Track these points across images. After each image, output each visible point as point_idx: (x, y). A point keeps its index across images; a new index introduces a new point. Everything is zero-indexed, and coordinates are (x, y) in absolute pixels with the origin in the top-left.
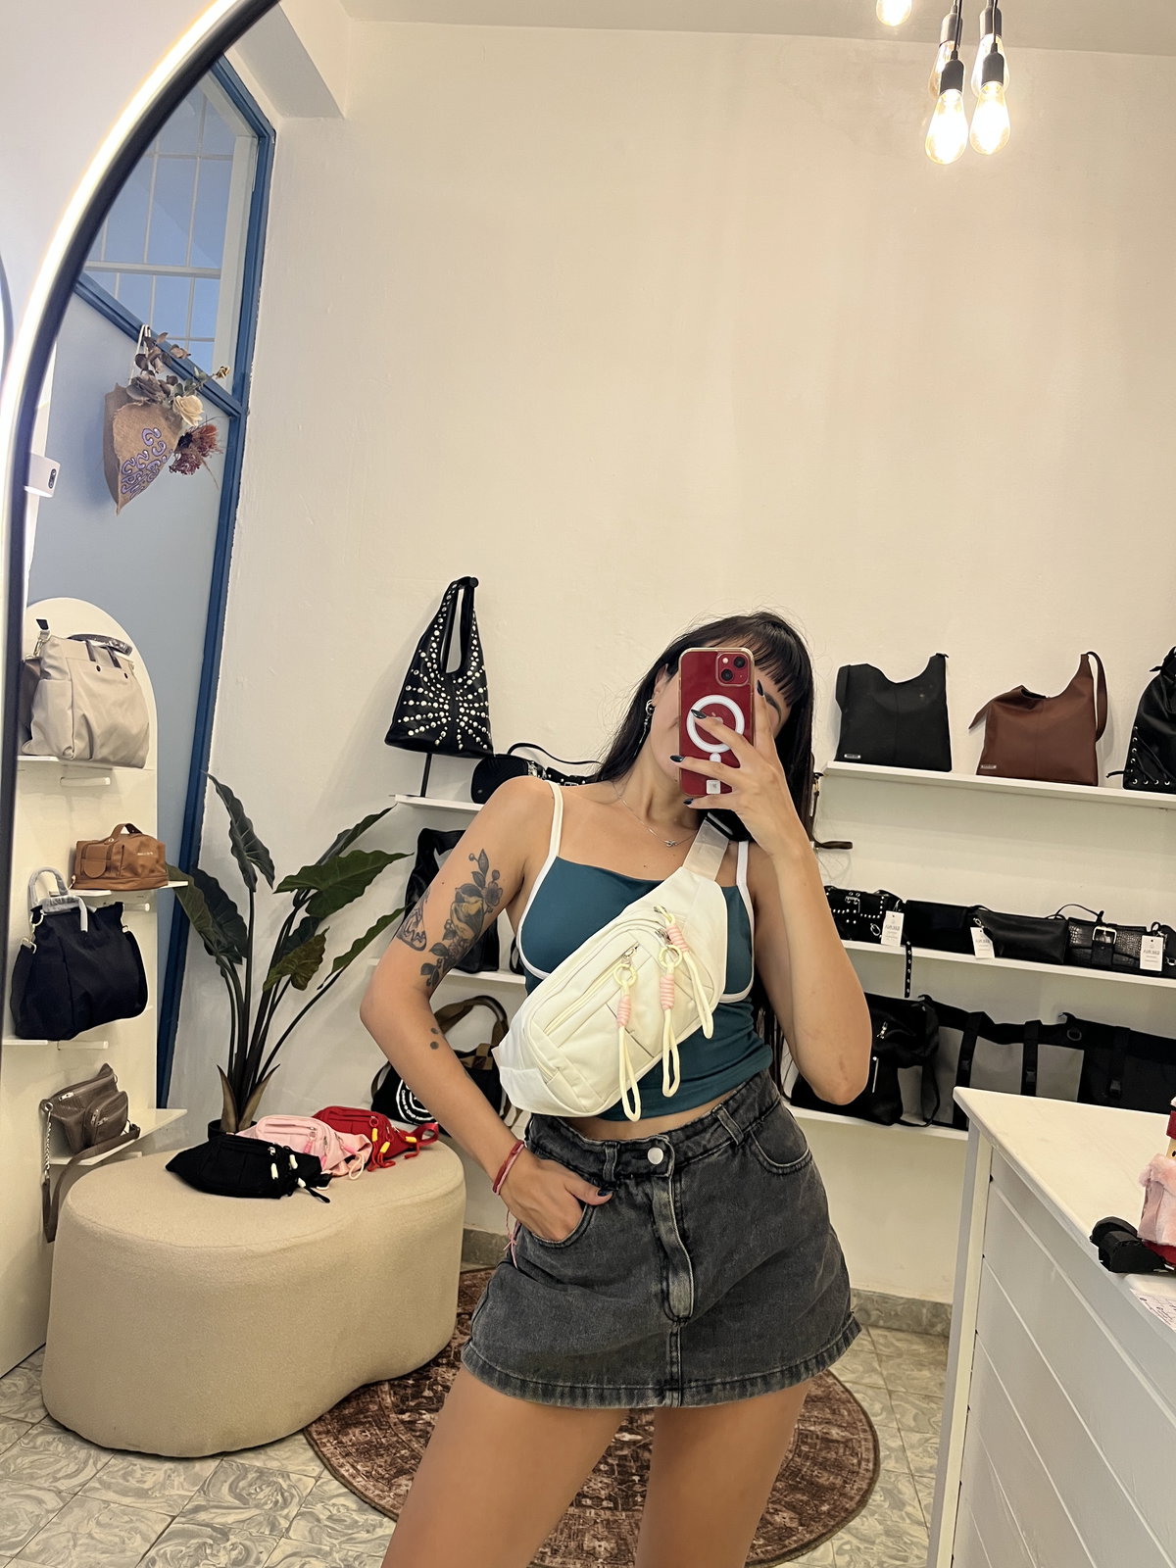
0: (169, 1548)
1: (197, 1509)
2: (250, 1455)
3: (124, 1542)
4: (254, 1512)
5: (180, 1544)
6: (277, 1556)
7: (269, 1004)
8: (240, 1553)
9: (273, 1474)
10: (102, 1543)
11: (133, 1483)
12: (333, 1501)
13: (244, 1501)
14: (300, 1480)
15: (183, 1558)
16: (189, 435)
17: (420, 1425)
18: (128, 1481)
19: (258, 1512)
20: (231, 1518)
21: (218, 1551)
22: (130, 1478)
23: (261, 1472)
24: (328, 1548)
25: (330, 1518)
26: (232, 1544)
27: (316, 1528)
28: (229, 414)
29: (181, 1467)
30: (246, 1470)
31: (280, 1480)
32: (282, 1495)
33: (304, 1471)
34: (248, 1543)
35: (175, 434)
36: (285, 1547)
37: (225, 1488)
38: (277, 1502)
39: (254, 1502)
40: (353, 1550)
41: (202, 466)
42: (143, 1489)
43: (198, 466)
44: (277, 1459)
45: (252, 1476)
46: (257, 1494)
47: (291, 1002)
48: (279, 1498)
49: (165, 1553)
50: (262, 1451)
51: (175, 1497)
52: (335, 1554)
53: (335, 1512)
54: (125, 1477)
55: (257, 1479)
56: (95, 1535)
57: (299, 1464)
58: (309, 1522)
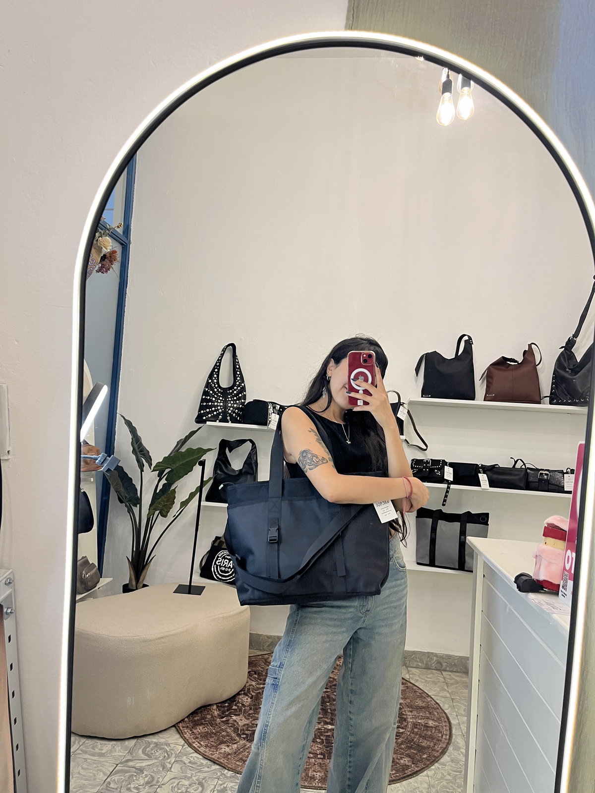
0: (116, 777)
1: (128, 761)
2: (151, 737)
3: (95, 776)
4: (154, 761)
5: (121, 776)
6: (166, 779)
7: (150, 526)
8: (149, 778)
9: (162, 744)
10: (86, 776)
11: (97, 750)
12: (190, 756)
13: (149, 756)
14: (175, 746)
15: (123, 781)
16: (105, 256)
17: (231, 721)
18: (95, 750)
19: (156, 761)
20: (144, 764)
21: (139, 778)
22: (96, 749)
23: (156, 744)
24: (190, 775)
25: (190, 762)
26: (146, 775)
27: (184, 767)
28: (122, 244)
29: (119, 743)
30: (149, 743)
31: (166, 747)
32: (167, 753)
33: (177, 743)
34: (152, 774)
35: (99, 255)
36: (170, 775)
37: (140, 751)
38: (165, 756)
39: (155, 757)
40: (202, 776)
41: (111, 269)
42: (101, 753)
43: (109, 269)
44: (163, 738)
45: (152, 746)
46: (155, 753)
47: (160, 524)
48: (166, 754)
49: (114, 780)
50: (156, 735)
51: (117, 756)
52: (193, 778)
53: (192, 760)
54: (93, 748)
55: (156, 746)
56: (82, 773)
57: (173, 740)
58: (180, 764)
